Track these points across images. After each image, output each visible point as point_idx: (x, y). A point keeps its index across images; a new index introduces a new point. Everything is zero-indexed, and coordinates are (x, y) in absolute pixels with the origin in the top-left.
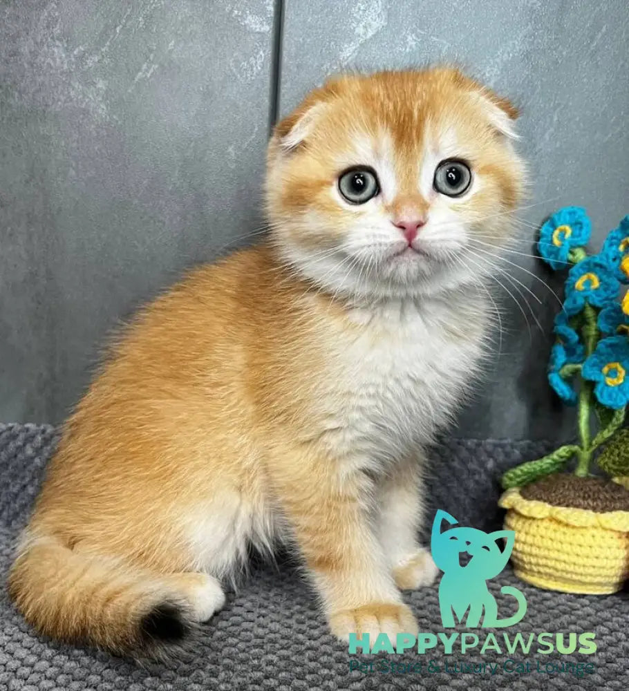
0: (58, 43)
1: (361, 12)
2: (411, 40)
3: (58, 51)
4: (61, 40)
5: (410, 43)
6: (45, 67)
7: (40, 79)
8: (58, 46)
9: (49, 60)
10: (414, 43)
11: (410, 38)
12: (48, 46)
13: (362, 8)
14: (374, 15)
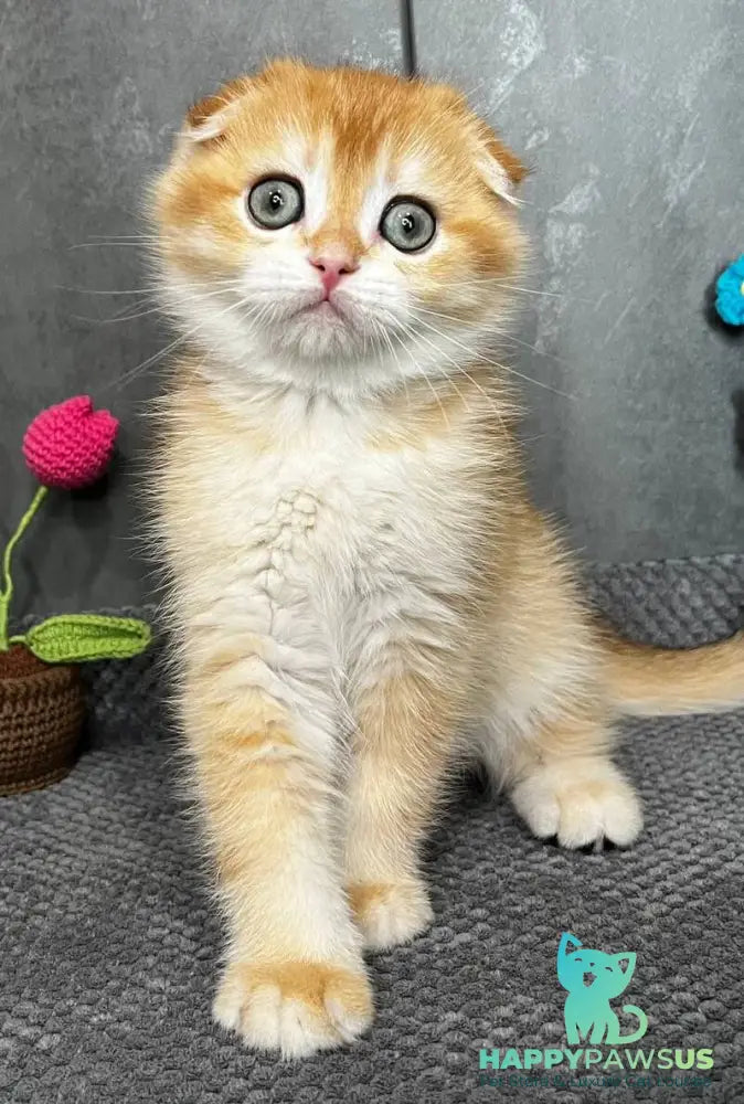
0: (139, 124)
1: (512, 39)
2: (580, 64)
3: (140, 133)
4: (142, 120)
5: (578, 67)
6: (125, 155)
7: (120, 171)
8: (139, 128)
9: (130, 146)
10: (583, 67)
11: (577, 61)
12: (127, 130)
13: (513, 32)
14: (528, 39)
